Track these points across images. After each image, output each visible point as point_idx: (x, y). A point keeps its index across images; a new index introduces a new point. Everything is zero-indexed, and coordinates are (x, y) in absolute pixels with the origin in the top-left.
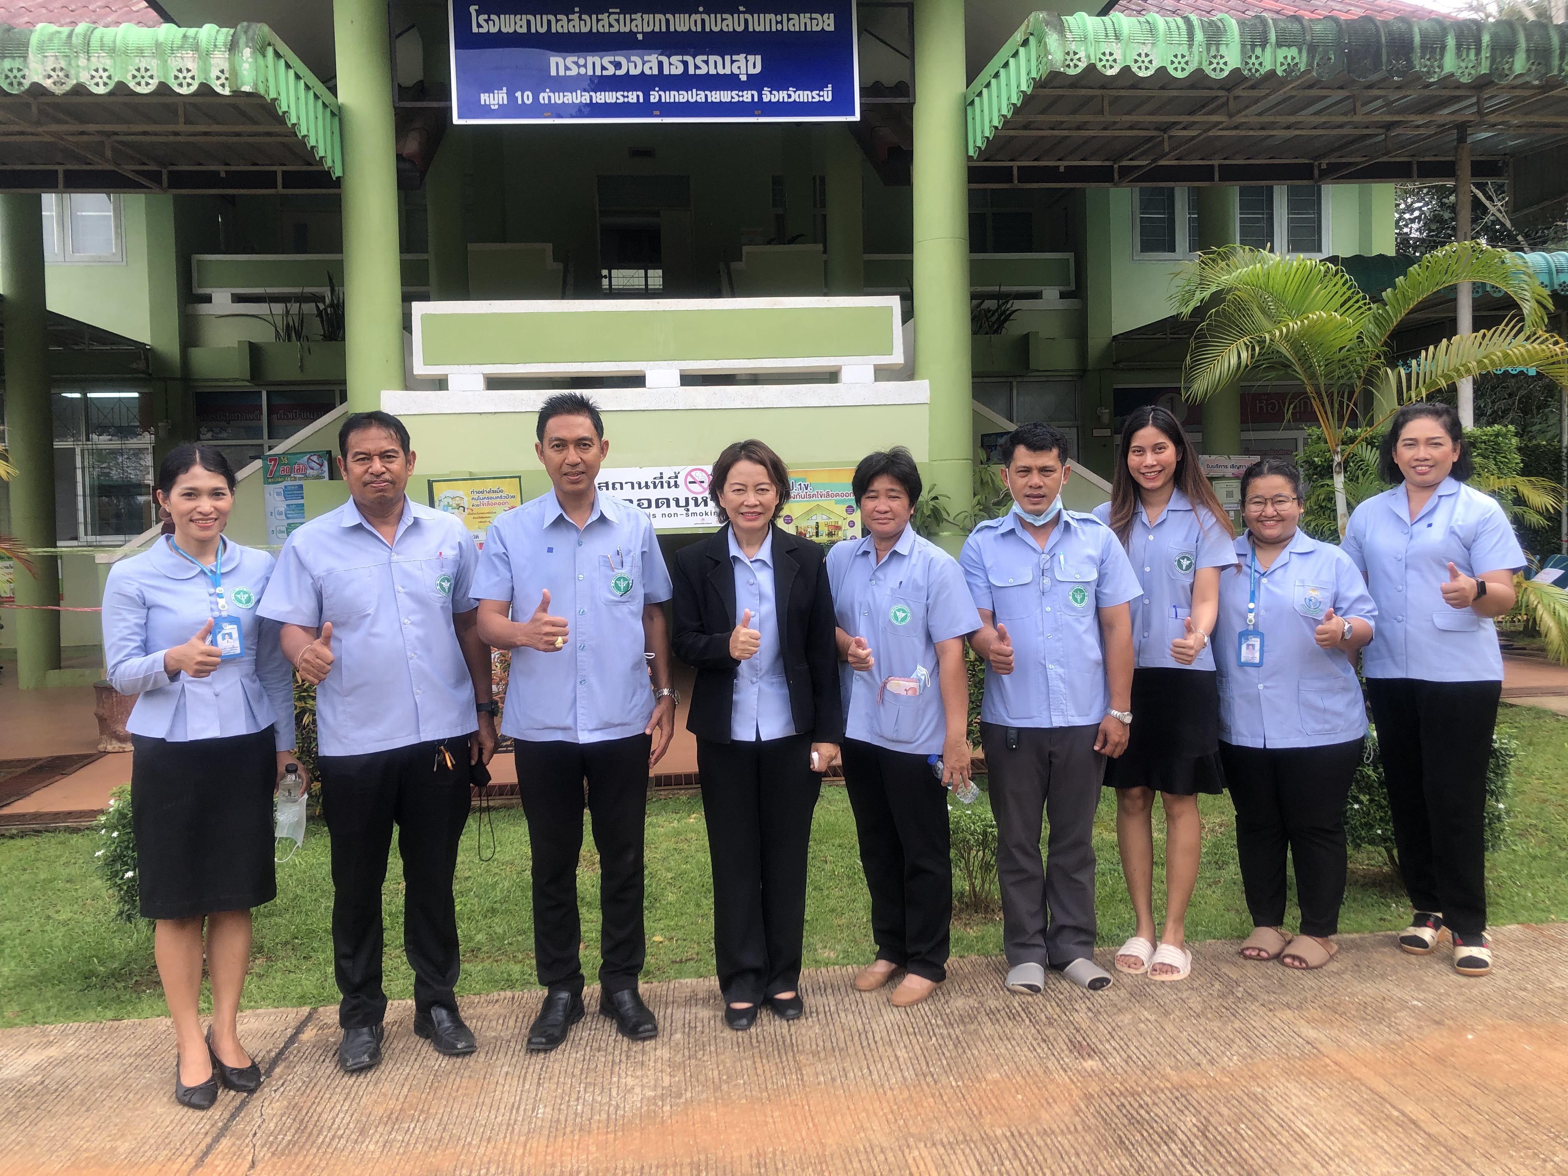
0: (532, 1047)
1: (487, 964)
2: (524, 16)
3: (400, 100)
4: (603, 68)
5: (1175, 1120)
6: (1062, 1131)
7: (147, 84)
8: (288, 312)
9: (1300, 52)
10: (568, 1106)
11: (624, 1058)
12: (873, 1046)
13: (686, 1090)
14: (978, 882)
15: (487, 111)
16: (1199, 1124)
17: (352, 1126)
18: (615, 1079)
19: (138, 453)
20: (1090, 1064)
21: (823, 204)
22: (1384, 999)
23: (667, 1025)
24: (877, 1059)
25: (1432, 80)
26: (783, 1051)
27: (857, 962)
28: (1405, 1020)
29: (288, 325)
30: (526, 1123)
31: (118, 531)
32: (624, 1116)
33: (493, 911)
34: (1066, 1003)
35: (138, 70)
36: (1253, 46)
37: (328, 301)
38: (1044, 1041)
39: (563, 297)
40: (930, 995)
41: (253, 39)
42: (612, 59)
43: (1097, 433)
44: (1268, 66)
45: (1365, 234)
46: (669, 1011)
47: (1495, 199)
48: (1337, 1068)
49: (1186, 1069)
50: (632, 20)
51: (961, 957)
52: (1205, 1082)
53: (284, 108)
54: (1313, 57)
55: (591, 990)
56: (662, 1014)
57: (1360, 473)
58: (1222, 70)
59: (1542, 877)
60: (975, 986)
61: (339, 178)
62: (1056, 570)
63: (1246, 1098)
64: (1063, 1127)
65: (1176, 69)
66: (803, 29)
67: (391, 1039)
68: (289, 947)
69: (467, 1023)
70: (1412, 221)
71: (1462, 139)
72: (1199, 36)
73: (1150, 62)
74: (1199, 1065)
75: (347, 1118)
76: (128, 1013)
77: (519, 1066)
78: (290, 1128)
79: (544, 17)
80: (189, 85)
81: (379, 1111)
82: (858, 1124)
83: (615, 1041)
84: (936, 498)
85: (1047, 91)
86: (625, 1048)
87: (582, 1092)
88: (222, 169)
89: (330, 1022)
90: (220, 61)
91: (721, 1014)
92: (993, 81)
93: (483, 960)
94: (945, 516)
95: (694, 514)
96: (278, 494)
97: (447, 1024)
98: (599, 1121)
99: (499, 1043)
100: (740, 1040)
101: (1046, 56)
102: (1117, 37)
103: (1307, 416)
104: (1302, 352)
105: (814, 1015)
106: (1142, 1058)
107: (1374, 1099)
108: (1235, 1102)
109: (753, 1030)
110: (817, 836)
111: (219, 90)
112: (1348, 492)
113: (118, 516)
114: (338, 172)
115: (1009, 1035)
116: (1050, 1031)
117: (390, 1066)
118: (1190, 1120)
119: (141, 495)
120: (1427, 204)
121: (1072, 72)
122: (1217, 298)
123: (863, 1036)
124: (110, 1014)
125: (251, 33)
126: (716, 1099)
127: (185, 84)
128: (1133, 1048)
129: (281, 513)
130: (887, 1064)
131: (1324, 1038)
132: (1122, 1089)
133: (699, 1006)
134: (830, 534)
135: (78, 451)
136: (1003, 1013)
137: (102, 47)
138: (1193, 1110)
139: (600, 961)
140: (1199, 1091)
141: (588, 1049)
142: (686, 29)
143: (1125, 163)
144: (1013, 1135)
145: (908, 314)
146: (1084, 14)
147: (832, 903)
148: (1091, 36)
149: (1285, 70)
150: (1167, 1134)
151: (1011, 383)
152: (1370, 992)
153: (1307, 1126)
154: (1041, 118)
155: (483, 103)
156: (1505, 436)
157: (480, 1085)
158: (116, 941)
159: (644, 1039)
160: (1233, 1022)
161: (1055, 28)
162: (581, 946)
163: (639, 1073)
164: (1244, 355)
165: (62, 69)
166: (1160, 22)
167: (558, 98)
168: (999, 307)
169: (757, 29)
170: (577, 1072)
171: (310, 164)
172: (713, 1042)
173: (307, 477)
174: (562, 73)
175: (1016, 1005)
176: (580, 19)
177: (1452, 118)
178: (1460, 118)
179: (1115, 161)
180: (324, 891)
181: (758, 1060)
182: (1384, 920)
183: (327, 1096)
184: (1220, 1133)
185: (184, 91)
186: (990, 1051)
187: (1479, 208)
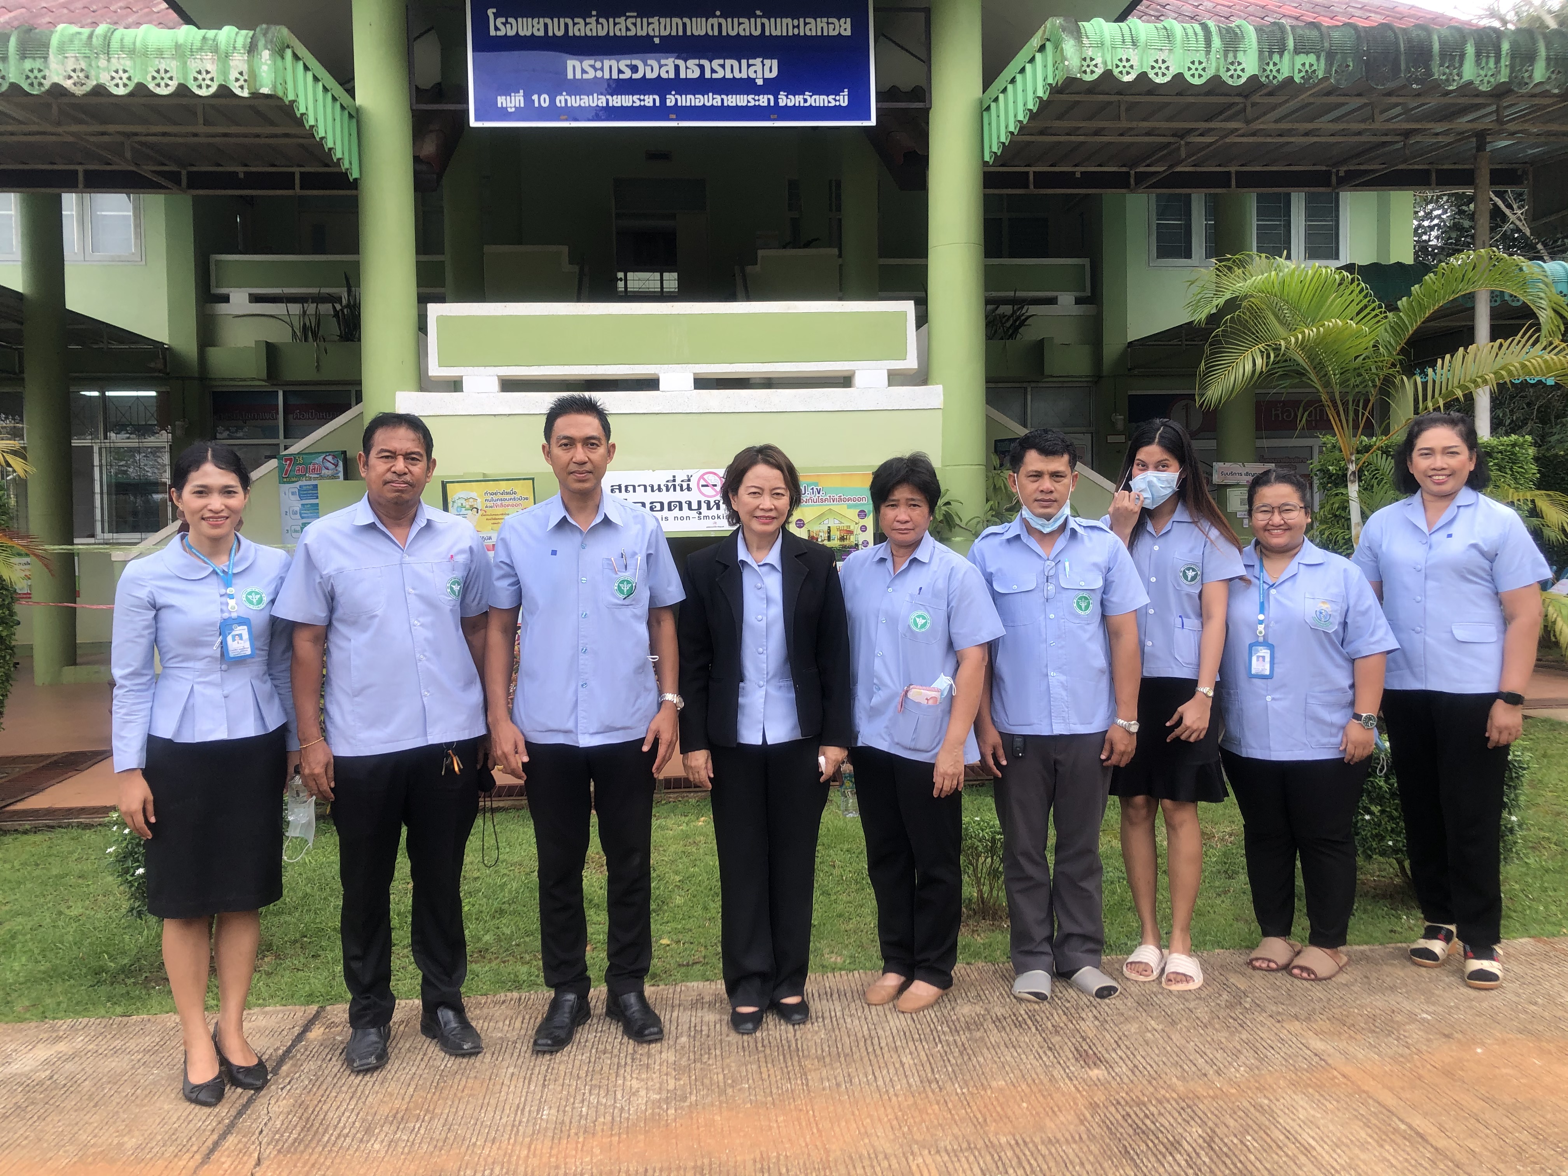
0: (538, 1048)
1: (493, 964)
2: (541, 20)
3: (418, 102)
4: (620, 71)
5: (1180, 1130)
6: (1067, 1140)
7: (167, 85)
8: (304, 312)
9: (1318, 59)
10: (573, 1108)
11: (629, 1061)
12: (878, 1052)
13: (691, 1093)
14: (986, 889)
15: (504, 114)
16: (1204, 1135)
17: (357, 1124)
18: (620, 1082)
19: (156, 451)
20: (1096, 1073)
21: (839, 209)
22: (1393, 1011)
23: (673, 1028)
24: (882, 1065)
25: (1451, 88)
26: (788, 1056)
27: (864, 968)
28: (1414, 1033)
29: (305, 324)
30: (531, 1124)
31: (135, 529)
32: (628, 1119)
33: (501, 912)
34: (1073, 1011)
35: (158, 71)
36: (1271, 53)
37: (344, 302)
38: (1050, 1049)
39: (579, 300)
40: (937, 1002)
41: (271, 41)
42: (628, 62)
43: (1111, 439)
44: (1285, 73)
45: (1383, 240)
46: (675, 1014)
47: (1515, 206)
48: (1344, 1080)
49: (1193, 1079)
50: (649, 24)
51: (968, 964)
52: (1211, 1093)
53: (302, 110)
54: (1331, 65)
55: (597, 992)
56: (668, 1017)
57: (1375, 482)
58: (1239, 77)
59: (1555, 890)
60: (981, 993)
61: (356, 180)
62: (1061, 576)
63: (1252, 1109)
64: (1068, 1135)
65: (1193, 75)
66: (819, 34)
67: (397, 1038)
68: (298, 945)
69: (474, 1024)
70: (1431, 228)
71: (1481, 147)
72: (1217, 42)
73: (1167, 68)
74: (1205, 1075)
75: (353, 1117)
76: (138, 1009)
77: (524, 1068)
78: (296, 1126)
79: (562, 20)
80: (208, 86)
81: (384, 1110)
82: (862, 1130)
83: (621, 1043)
84: (948, 503)
85: (1064, 97)
86: (630, 1051)
87: (587, 1095)
88: (240, 170)
89: (337, 1020)
90: (239, 62)
91: (726, 1018)
92: (1010, 87)
93: (490, 961)
94: (957, 521)
95: (706, 517)
96: (293, 493)
97: (454, 1024)
98: (604, 1123)
99: (505, 1045)
100: (746, 1044)
101: (1062, 62)
102: (1134, 43)
103: (1320, 423)
104: (1317, 360)
105: (820, 1020)
106: (1149, 1068)
107: (1382, 1113)
108: (1241, 1113)
109: (758, 1034)
110: (825, 841)
111: (238, 92)
112: (1362, 501)
113: (135, 514)
114: (355, 174)
115: (1015, 1043)
116: (1056, 1039)
117: (396, 1065)
118: (1196, 1130)
119: (157, 493)
120: (1445, 212)
121: (1088, 78)
122: (1232, 304)
123: (869, 1042)
124: (119, 1010)
125: (270, 35)
126: (721, 1102)
127: (204, 86)
128: (1139, 1057)
129: (295, 513)
130: (892, 1071)
131: (1332, 1050)
132: (1128, 1098)
133: (705, 1010)
134: (842, 539)
135: (96, 449)
136: (1009, 1020)
137: (122, 48)
138: (1199, 1121)
139: (606, 964)
140: (1205, 1101)
141: (594, 1051)
142: (703, 33)
143: (1141, 169)
144: (1017, 1143)
145: (922, 319)
146: (1101, 20)
147: (840, 908)
148: (1108, 42)
149: (1303, 77)
150: (1172, 1144)
151: (1025, 389)
152: (1379, 1004)
153: (1313, 1138)
154: (1057, 124)
155: (499, 105)
156: (1521, 446)
157: (485, 1085)
158: (127, 937)
159: (650, 1042)
160: (1240, 1033)
161: (1071, 33)
162: (588, 948)
163: (644, 1076)
164: (1259, 361)
165: (82, 70)
166: (1177, 27)
167: (575, 101)
168: (1014, 312)
169: (774, 33)
170: (582, 1074)
171: (327, 165)
172: (718, 1046)
173: (322, 477)
174: (578, 76)
175: (1023, 1012)
176: (597, 22)
177: (1470, 126)
178: (1479, 126)
179: (1132, 166)
180: (332, 889)
181: (763, 1064)
182: (1395, 932)
183: (334, 1094)
184: (1226, 1144)
185: (203, 92)
186: (996, 1059)
187: (1497, 216)
